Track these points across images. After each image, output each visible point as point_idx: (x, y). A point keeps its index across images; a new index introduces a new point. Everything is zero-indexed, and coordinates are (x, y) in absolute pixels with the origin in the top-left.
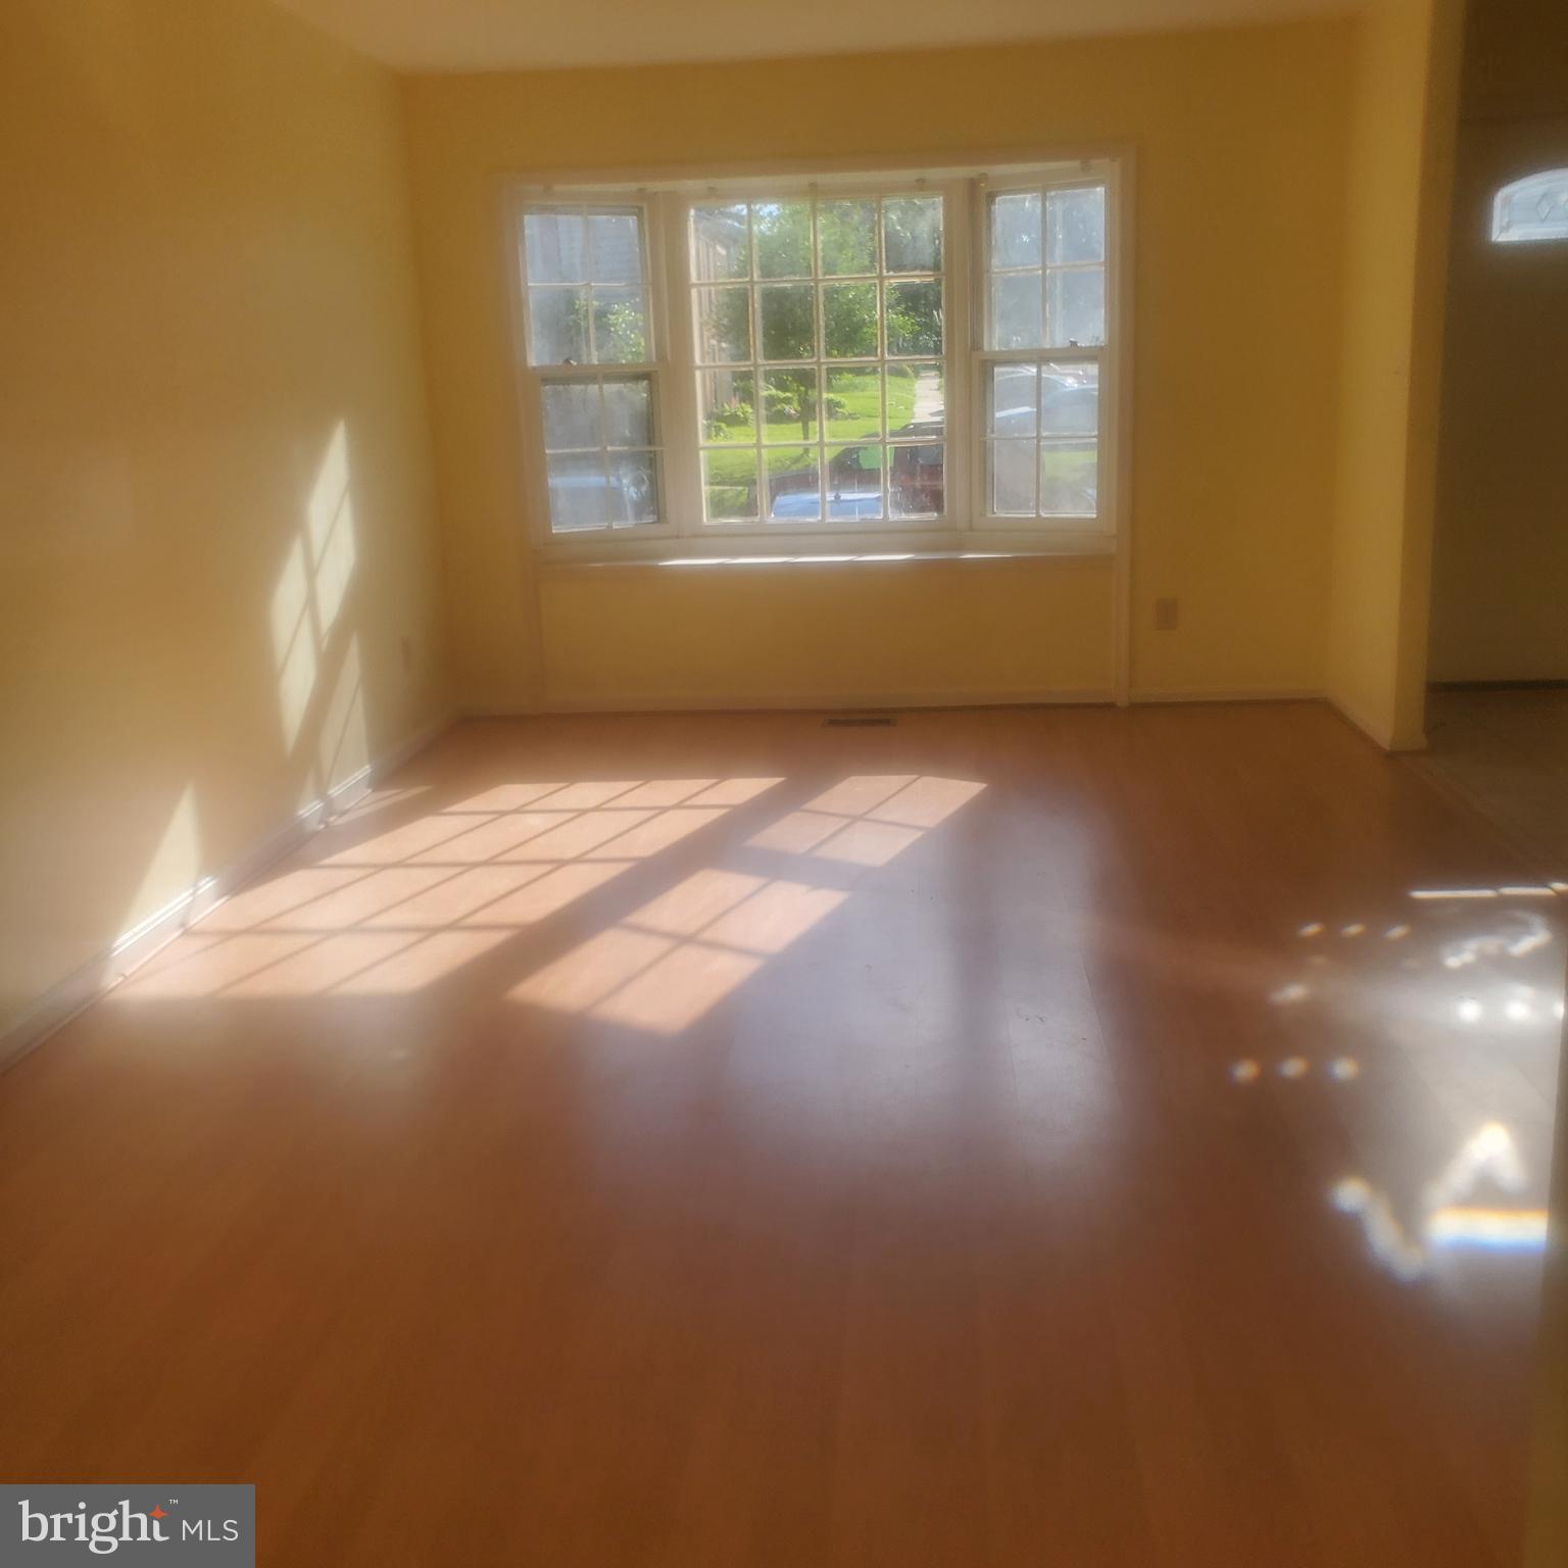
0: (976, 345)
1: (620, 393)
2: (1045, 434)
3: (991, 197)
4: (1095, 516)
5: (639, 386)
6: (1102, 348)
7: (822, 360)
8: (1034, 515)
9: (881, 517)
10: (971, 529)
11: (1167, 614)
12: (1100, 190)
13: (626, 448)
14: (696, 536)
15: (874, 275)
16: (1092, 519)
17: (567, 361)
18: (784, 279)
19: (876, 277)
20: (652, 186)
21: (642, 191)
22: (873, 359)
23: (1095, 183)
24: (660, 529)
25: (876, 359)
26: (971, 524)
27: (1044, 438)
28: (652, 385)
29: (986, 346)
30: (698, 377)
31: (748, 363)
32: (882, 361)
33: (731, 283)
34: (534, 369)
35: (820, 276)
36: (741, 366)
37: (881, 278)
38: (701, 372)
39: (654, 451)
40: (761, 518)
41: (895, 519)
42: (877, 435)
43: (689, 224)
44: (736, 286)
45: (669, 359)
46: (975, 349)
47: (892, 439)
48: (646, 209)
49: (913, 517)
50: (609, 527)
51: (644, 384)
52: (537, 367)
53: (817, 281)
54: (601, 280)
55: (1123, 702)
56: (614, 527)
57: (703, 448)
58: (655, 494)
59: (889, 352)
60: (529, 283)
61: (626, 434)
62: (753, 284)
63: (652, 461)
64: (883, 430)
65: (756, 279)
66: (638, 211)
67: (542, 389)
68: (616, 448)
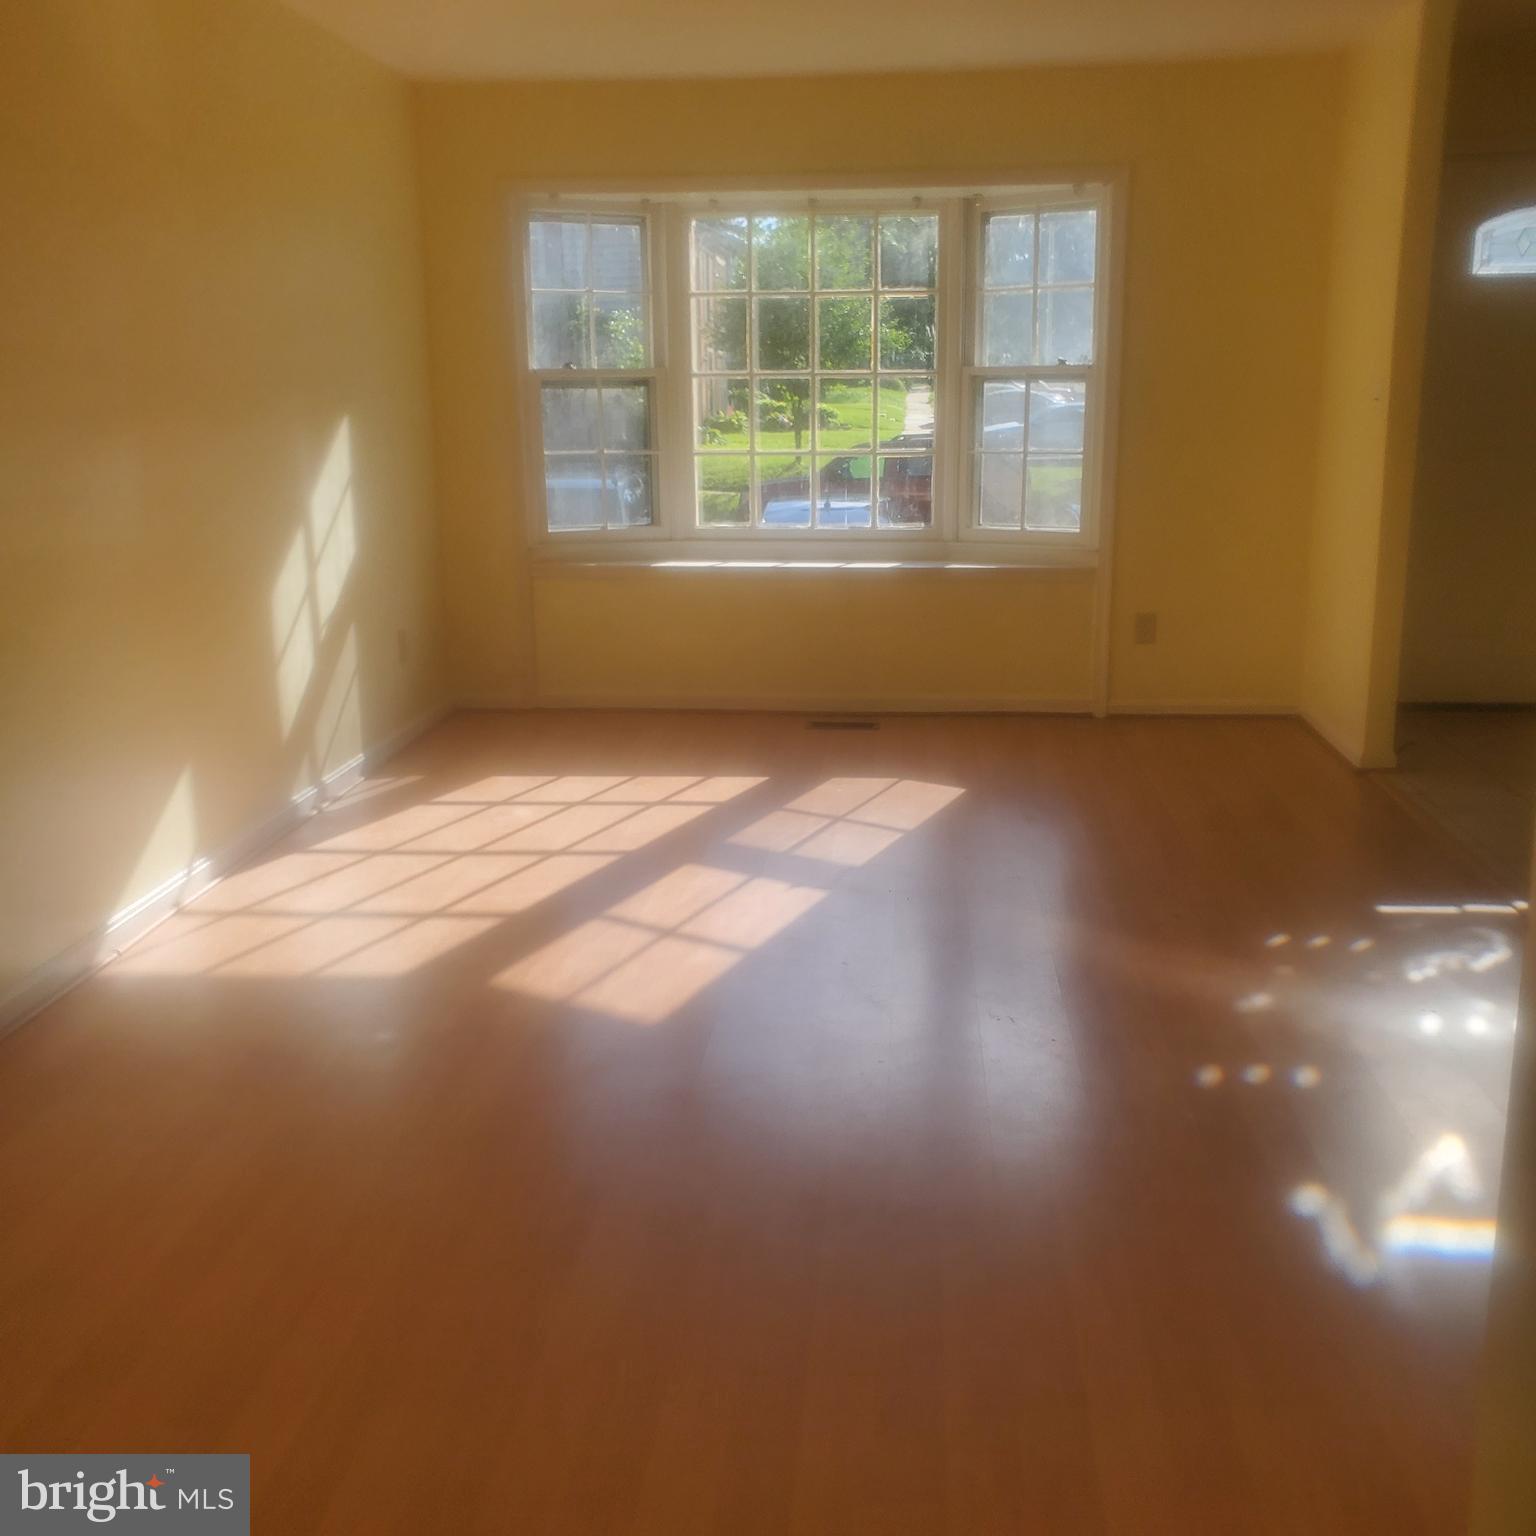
0: (967, 360)
1: (618, 399)
2: (1031, 449)
3: (986, 218)
4: (1078, 530)
5: (637, 392)
6: (1089, 367)
7: (816, 371)
8: (1019, 528)
9: (869, 526)
11: (1146, 628)
12: (1092, 213)
13: (622, 451)
14: (690, 539)
15: (870, 290)
16: (1075, 534)
17: (567, 365)
18: (781, 291)
19: (870, 292)
20: (655, 197)
21: (645, 202)
22: (865, 371)
23: (1086, 207)
24: (653, 531)
25: (869, 371)
26: (958, 537)
27: (1030, 453)
28: (651, 390)
29: (977, 362)
30: (694, 384)
31: (745, 372)
32: (876, 375)
33: (730, 294)
34: (535, 372)
35: (816, 290)
36: (738, 375)
37: (876, 293)
38: (697, 380)
39: (649, 455)
40: (752, 523)
41: (883, 527)
42: (868, 446)
43: (690, 235)
44: (734, 297)
45: (667, 366)
46: (964, 365)
47: (883, 450)
48: (649, 219)
49: (901, 526)
50: (605, 527)
51: (642, 390)
52: (539, 370)
53: (814, 295)
54: (603, 288)
55: (1101, 713)
56: (608, 528)
57: (698, 454)
58: (650, 498)
59: (882, 366)
60: (533, 288)
61: (623, 436)
62: (750, 294)
63: (647, 465)
64: (875, 441)
65: (754, 291)
66: (640, 221)
67: (541, 392)
68: (612, 451)
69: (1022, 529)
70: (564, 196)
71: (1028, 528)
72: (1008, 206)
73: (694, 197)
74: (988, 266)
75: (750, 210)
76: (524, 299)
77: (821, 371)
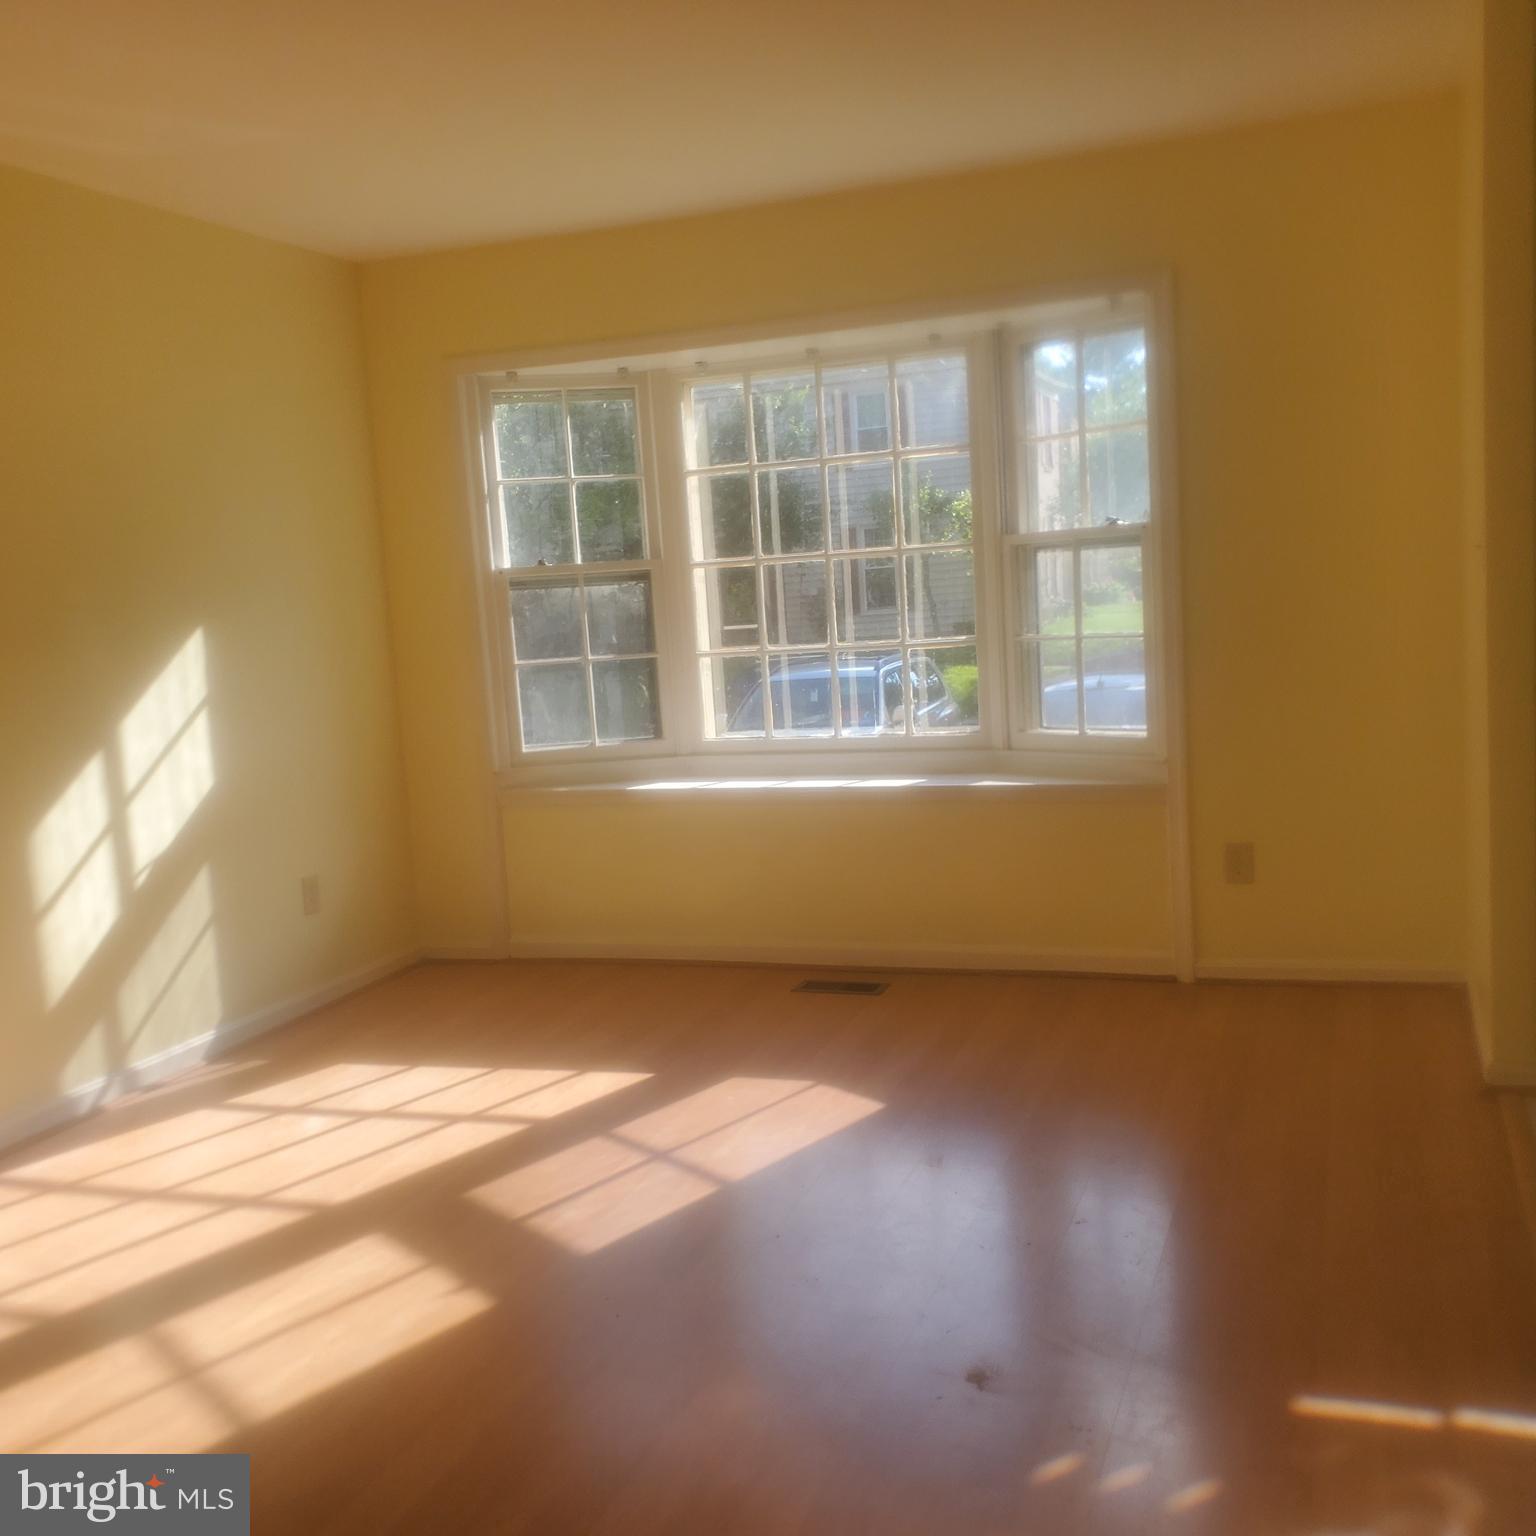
0: (1009, 526)
1: (612, 596)
2: (1086, 633)
4: (1145, 735)
5: (636, 586)
6: (1144, 526)
7: (831, 552)
8: (1077, 732)
9: (904, 733)
10: (1010, 748)
11: (1240, 863)
13: (610, 657)
14: (694, 754)
15: (889, 450)
16: (1142, 739)
17: (541, 563)
18: (788, 461)
19: (890, 453)
20: (638, 362)
21: (623, 370)
22: (889, 548)
23: (1132, 326)
24: (656, 746)
25: (892, 548)
26: (1009, 742)
27: (1086, 637)
28: (650, 585)
29: (1023, 529)
30: (698, 575)
31: (750, 558)
32: (899, 551)
33: (732, 470)
34: (501, 572)
35: (826, 456)
36: (743, 562)
37: (896, 455)
38: (703, 569)
39: (652, 659)
40: (767, 733)
41: (921, 734)
42: (897, 637)
43: (682, 405)
44: (736, 472)
45: (663, 556)
46: (1007, 532)
47: (914, 641)
48: (637, 391)
49: (942, 732)
50: (593, 744)
51: (642, 585)
52: (508, 569)
53: (823, 462)
54: (588, 472)
55: (1186, 976)
56: (597, 745)
57: (706, 655)
58: (654, 707)
59: (908, 540)
60: (499, 478)
61: (614, 639)
62: (752, 468)
63: (650, 670)
64: (904, 631)
65: (756, 463)
66: (630, 394)
67: (511, 594)
68: (600, 657)
69: (1082, 733)
70: (524, 372)
71: (1090, 732)
72: (1050, 334)
73: (687, 357)
74: (1029, 411)
75: (745, 369)
76: (483, 491)
77: (837, 552)
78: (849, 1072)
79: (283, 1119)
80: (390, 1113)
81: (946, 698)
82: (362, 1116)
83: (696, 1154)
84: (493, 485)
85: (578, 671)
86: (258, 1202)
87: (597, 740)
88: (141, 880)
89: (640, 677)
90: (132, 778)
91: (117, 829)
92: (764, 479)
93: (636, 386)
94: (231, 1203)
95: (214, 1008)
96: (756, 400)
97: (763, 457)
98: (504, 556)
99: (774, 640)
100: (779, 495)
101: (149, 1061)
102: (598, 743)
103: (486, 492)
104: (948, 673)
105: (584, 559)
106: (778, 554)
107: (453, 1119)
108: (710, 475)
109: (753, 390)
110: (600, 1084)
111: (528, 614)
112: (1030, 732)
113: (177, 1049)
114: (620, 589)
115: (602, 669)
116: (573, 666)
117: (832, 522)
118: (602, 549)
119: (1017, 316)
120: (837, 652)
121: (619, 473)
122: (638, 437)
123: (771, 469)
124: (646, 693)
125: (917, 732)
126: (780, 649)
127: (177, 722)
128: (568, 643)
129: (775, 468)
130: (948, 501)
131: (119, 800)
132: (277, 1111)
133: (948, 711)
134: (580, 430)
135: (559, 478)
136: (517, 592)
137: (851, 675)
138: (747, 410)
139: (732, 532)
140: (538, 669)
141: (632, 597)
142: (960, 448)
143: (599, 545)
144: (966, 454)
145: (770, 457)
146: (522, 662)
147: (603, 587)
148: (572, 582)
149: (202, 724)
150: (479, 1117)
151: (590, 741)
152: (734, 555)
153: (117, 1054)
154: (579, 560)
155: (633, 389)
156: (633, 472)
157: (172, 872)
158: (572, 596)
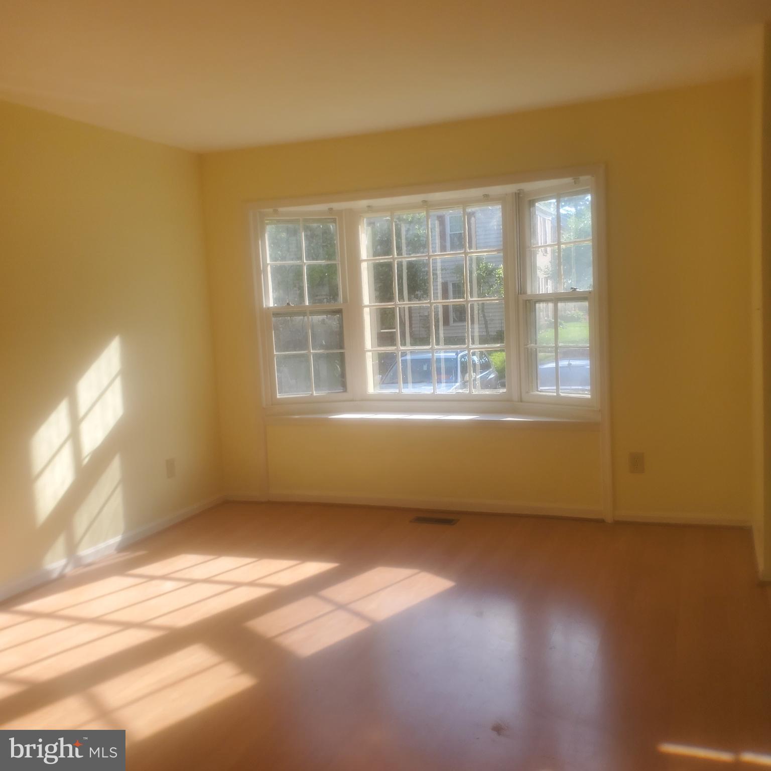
0: (522, 291)
1: (323, 321)
2: (560, 345)
3: (532, 203)
4: (589, 396)
5: (335, 317)
6: (590, 292)
7: (433, 301)
8: (555, 394)
9: (468, 392)
10: (521, 401)
11: (637, 463)
12: (589, 197)
13: (322, 351)
14: (362, 400)
15: (462, 251)
16: (587, 399)
17: (288, 304)
18: (412, 255)
19: (463, 253)
20: (337, 206)
21: (331, 209)
22: (461, 300)
23: (585, 192)
24: (345, 396)
25: (464, 300)
26: (521, 398)
27: (560, 347)
28: (342, 315)
29: (529, 292)
30: (366, 311)
31: (392, 303)
32: (467, 302)
33: (383, 259)
34: (269, 308)
35: (431, 254)
36: (389, 305)
37: (466, 253)
38: (369, 309)
39: (342, 352)
40: (399, 390)
41: (477, 393)
42: (465, 344)
43: (360, 227)
44: (386, 261)
45: (349, 301)
46: (521, 294)
47: (474, 346)
48: (337, 219)
49: (487, 392)
50: (312, 394)
51: (338, 316)
52: (271, 307)
53: (429, 257)
54: (313, 259)
55: (609, 519)
56: (314, 395)
57: (370, 351)
58: (343, 375)
59: (472, 296)
60: (268, 262)
61: (324, 343)
62: (394, 259)
63: (342, 358)
64: (468, 341)
65: (396, 256)
66: (334, 221)
67: (273, 319)
68: (316, 351)
69: (558, 394)
70: (281, 210)
71: (562, 394)
72: (543, 195)
73: (363, 203)
74: (533, 233)
75: (391, 209)
76: (260, 267)
77: (435, 301)
78: (438, 565)
79: (154, 582)
80: (207, 581)
81: (491, 369)
82: (194, 582)
83: (360, 607)
84: (266, 265)
85: (305, 358)
86: (140, 625)
87: (314, 392)
88: (86, 461)
89: (336, 361)
90: (82, 410)
91: (74, 436)
92: (400, 265)
93: (337, 217)
94: (127, 625)
95: (121, 525)
96: (396, 225)
97: (400, 253)
98: (270, 300)
99: (403, 344)
100: (408, 272)
101: (88, 551)
102: (315, 394)
103: (262, 269)
104: (492, 356)
105: (309, 303)
106: (406, 302)
107: (238, 585)
108: (373, 262)
109: (395, 220)
110: (312, 568)
111: (281, 329)
112: (532, 393)
113: (102, 545)
114: (327, 318)
115: (317, 357)
116: (302, 355)
117: (433, 286)
118: (318, 298)
119: (528, 187)
120: (435, 351)
121: (327, 260)
122: (337, 242)
123: (404, 260)
124: (339, 369)
125: (475, 392)
126: (406, 349)
127: (105, 383)
128: (300, 344)
129: (406, 259)
130: (494, 269)
131: (75, 421)
132: (152, 578)
133: (492, 376)
134: (310, 238)
135: (298, 262)
136: (275, 318)
137: (442, 357)
138: (392, 228)
139: (384, 289)
140: (286, 357)
141: (333, 322)
142: (498, 251)
143: (317, 296)
144: (502, 254)
145: (403, 253)
146: (278, 353)
147: (319, 316)
148: (303, 314)
149: (118, 383)
150: (252, 584)
151: (311, 393)
152: (384, 302)
153: (71, 549)
154: (307, 303)
155: (336, 219)
156: (335, 260)
157: (101, 458)
158: (303, 321)
